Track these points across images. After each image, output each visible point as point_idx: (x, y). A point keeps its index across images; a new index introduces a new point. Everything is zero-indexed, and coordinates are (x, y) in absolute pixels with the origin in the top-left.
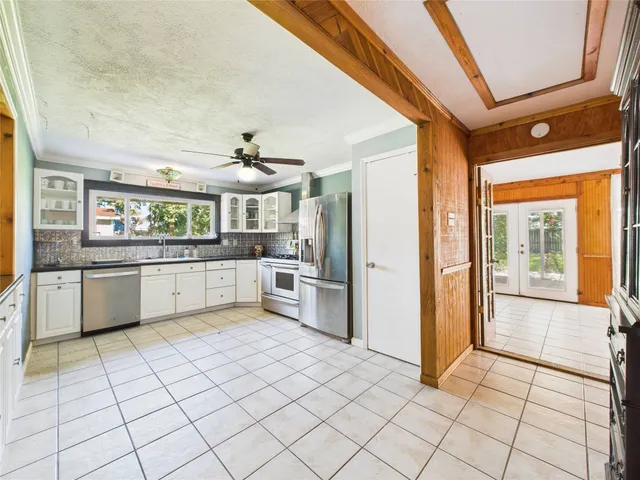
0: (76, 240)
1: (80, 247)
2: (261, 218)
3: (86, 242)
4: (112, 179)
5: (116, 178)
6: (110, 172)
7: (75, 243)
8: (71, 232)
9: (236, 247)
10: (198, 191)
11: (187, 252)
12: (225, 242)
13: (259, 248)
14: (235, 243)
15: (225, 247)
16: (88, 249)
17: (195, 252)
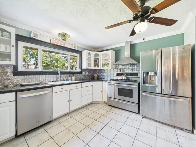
0: (10, 71)
1: (12, 75)
2: (101, 63)
3: (16, 72)
4: (32, 36)
5: (35, 36)
6: (31, 32)
7: (9, 73)
8: (7, 66)
9: (87, 75)
10: (73, 48)
11: (70, 78)
12: (84, 73)
13: (96, 76)
14: (87, 73)
15: (83, 76)
16: (17, 77)
17: (73, 78)
